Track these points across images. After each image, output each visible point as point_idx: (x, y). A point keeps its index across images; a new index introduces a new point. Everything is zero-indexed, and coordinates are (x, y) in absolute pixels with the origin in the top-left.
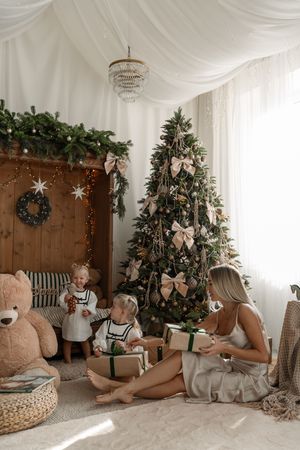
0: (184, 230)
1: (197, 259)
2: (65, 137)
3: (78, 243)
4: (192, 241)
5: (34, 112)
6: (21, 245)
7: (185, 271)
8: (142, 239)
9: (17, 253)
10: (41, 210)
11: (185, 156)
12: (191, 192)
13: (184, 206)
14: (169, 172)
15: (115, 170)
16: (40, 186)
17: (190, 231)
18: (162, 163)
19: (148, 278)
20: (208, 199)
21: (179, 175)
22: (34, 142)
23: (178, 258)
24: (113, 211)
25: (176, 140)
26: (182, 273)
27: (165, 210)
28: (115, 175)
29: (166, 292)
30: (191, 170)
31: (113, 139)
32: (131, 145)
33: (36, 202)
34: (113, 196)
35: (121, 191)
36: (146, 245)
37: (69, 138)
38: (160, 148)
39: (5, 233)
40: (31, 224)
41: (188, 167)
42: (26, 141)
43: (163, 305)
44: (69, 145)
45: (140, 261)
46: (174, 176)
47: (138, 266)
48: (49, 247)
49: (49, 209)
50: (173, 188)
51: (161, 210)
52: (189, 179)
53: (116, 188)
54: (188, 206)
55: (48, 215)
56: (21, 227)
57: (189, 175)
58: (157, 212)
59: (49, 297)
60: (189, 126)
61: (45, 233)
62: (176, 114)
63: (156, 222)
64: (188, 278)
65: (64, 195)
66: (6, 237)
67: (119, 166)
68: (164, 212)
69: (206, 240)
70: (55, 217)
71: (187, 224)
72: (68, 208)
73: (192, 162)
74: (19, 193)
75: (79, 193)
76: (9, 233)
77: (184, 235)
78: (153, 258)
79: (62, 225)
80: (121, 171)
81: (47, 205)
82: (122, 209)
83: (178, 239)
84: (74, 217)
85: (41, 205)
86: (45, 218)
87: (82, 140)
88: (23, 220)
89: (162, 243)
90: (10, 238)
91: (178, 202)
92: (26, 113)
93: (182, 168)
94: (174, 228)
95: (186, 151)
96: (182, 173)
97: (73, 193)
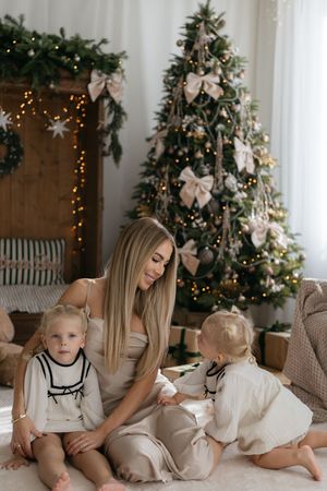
0: (198, 180)
1: (218, 222)
2: (26, 52)
3: (63, 199)
4: (208, 196)
7: (197, 239)
8: (147, 193)
10: (9, 153)
11: (207, 71)
12: (215, 125)
13: (202, 146)
14: (183, 96)
15: (105, 94)
16: (2, 121)
17: (207, 182)
18: (177, 82)
20: (241, 134)
21: (197, 100)
23: (189, 220)
24: (104, 154)
25: (197, 46)
26: (192, 242)
27: (176, 151)
28: (106, 102)
30: (215, 92)
31: (106, 50)
32: (126, 57)
34: (104, 132)
35: (116, 124)
37: (32, 53)
38: (178, 58)
41: (210, 86)
44: (30, 62)
46: (190, 100)
48: (22, 204)
49: (20, 152)
50: (188, 119)
51: (171, 151)
52: (213, 105)
53: (108, 120)
54: (208, 145)
55: (18, 159)
57: (212, 99)
58: (166, 154)
59: (20, 272)
60: (221, 24)
61: (15, 185)
62: (201, 6)
64: (200, 249)
67: (110, 89)
68: (175, 155)
69: (232, 194)
70: (29, 162)
71: (206, 170)
73: (217, 80)
75: (58, 128)
77: (198, 188)
79: (40, 174)
80: (115, 95)
81: (17, 146)
82: (117, 150)
83: (188, 194)
84: (57, 163)
85: (9, 146)
86: (15, 164)
87: (52, 55)
91: (193, 140)
93: (202, 89)
94: (183, 177)
95: (211, 63)
96: (203, 96)
97: (50, 128)
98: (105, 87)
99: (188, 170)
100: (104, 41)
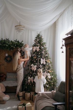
0: (34, 66)
2: (6, 45)
4: (36, 69)
5: (2, 39)
9: (5, 69)
12: (38, 56)
16: (7, 55)
17: (36, 66)
26: (33, 77)
29: (29, 81)
40: (8, 62)
43: (29, 84)
46: (34, 51)
62: (38, 34)
67: (22, 50)
71: (36, 64)
73: (39, 48)
81: (11, 58)
86: (11, 61)
90: (4, 65)
93: (36, 50)
94: (32, 66)
95: (38, 45)
96: (36, 51)
99: (32, 64)
100: (22, 41)
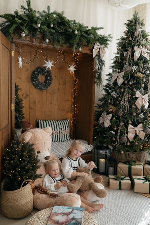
0: (143, 97)
3: (67, 101)
4: (148, 104)
6: (35, 103)
7: (143, 123)
8: (111, 100)
9: (32, 109)
10: (47, 80)
11: (143, 46)
13: (142, 80)
14: (133, 57)
16: (49, 65)
18: (127, 51)
19: (118, 127)
21: (139, 60)
22: (52, 34)
23: (138, 115)
24: (95, 83)
25: (136, 35)
26: (141, 125)
27: (129, 82)
29: (131, 136)
30: (147, 56)
31: (99, 33)
33: (43, 75)
35: (101, 69)
36: (115, 105)
37: (77, 33)
39: (25, 95)
40: (41, 89)
41: (145, 54)
42: (48, 34)
43: (129, 144)
45: (111, 115)
47: (110, 118)
48: (51, 104)
49: (51, 80)
50: (135, 68)
51: (126, 82)
55: (51, 83)
56: (35, 91)
58: (124, 84)
61: (49, 95)
63: (123, 91)
64: (145, 128)
65: (60, 69)
66: (26, 98)
68: (128, 84)
70: (55, 84)
72: (62, 79)
73: (147, 50)
74: (33, 69)
75: (72, 69)
76: (28, 96)
77: (144, 100)
78: (121, 114)
79: (59, 90)
80: (102, 55)
81: (51, 77)
84: (65, 84)
85: (47, 76)
86: (50, 85)
88: (36, 86)
89: (127, 105)
90: (28, 99)
91: (139, 78)
92: (44, 12)
93: (141, 55)
94: (137, 95)
96: (141, 58)
97: (69, 69)
98: (99, 51)
